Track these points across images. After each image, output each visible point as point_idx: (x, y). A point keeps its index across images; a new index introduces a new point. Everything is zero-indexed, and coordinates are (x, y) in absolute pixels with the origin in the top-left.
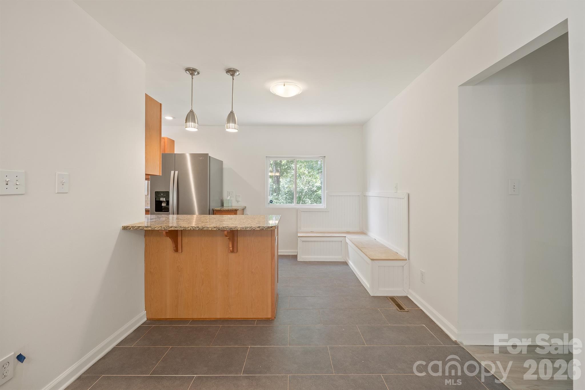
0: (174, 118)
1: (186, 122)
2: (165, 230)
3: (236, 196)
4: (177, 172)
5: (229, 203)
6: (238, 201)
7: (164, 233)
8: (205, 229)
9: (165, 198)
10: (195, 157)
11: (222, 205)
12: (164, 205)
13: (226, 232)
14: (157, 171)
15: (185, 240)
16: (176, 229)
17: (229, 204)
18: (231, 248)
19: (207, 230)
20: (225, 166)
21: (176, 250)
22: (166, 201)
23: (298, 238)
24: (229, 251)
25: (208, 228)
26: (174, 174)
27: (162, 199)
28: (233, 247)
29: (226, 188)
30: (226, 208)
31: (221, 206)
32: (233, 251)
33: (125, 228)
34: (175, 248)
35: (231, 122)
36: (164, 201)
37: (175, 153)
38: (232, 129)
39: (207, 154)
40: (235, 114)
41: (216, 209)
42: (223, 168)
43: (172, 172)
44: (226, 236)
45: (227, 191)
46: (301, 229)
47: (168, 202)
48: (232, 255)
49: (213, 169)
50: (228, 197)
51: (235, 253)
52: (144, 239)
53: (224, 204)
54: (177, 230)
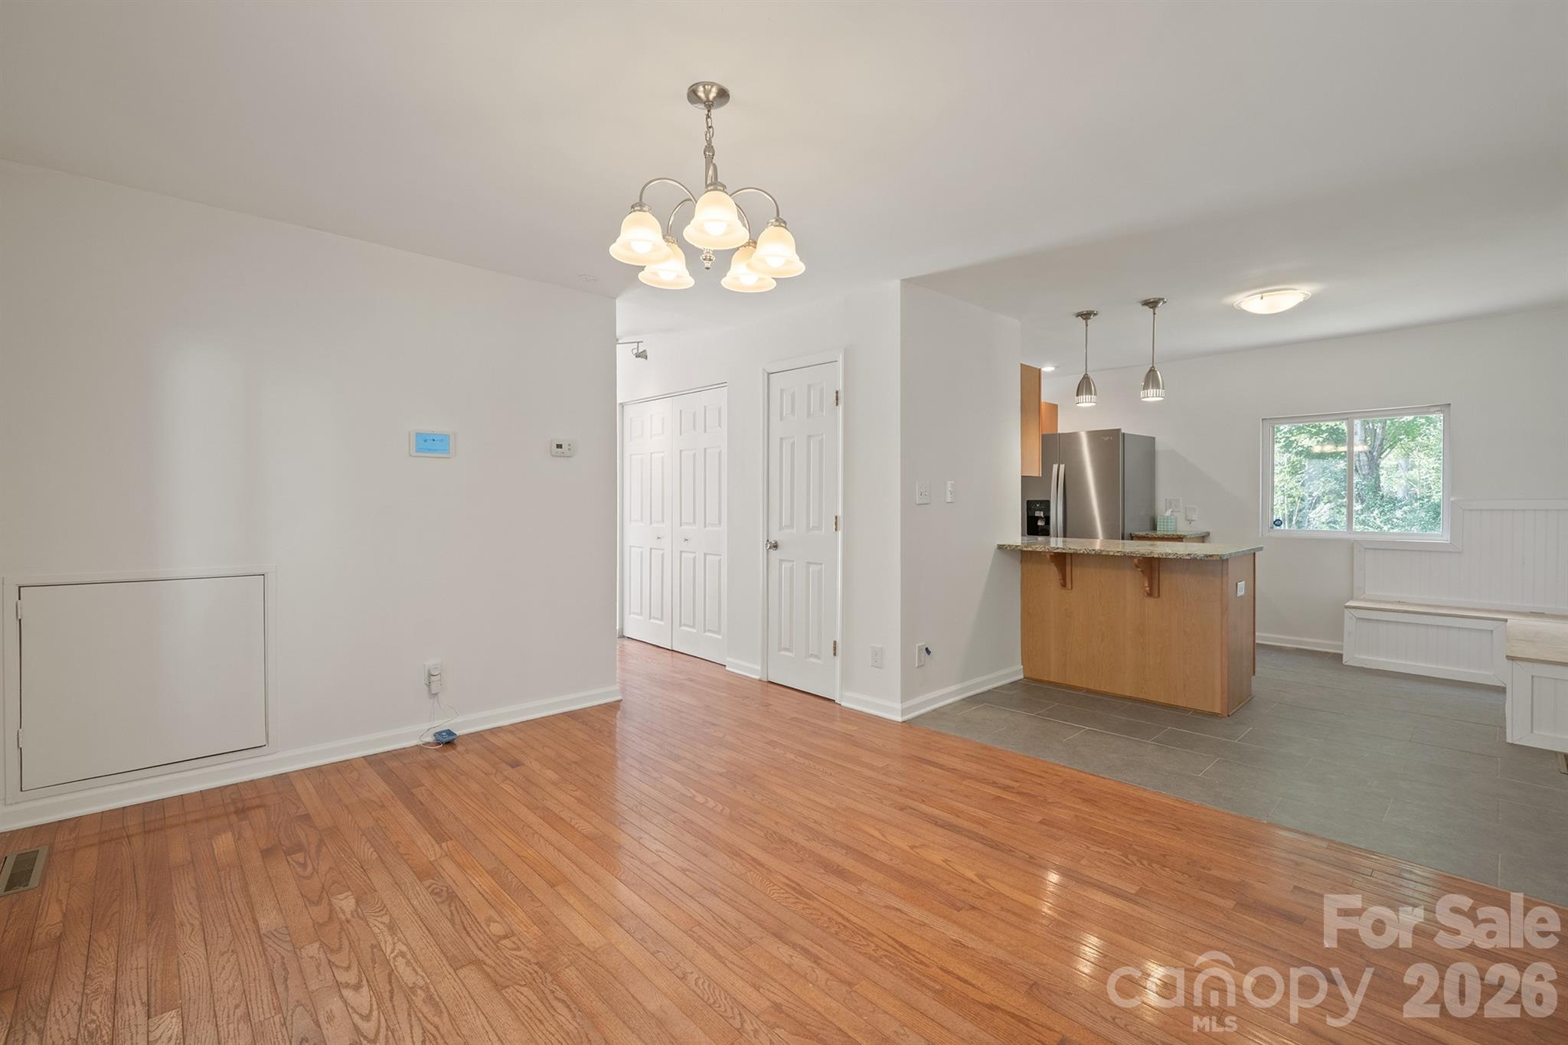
0: (1057, 367)
1: (1077, 395)
2: (1049, 552)
3: (1186, 508)
4: (1063, 465)
5: (1169, 524)
6: (1190, 521)
7: (1048, 556)
8: (1104, 553)
9: (1042, 513)
10: (1094, 436)
11: (1154, 528)
12: (1040, 523)
13: (1136, 560)
14: (1036, 471)
15: (1077, 572)
16: (1064, 551)
17: (1169, 527)
18: (1148, 589)
19: (1107, 555)
20: (1159, 447)
21: (1064, 585)
22: (1045, 517)
23: (1346, 610)
24: (1145, 594)
25: (1108, 551)
26: (1058, 469)
27: (1037, 514)
28: (1151, 586)
29: (1164, 491)
30: (1160, 532)
31: (1151, 530)
32: (1150, 594)
33: (1000, 547)
34: (1062, 581)
35: (1151, 387)
36: (1041, 517)
37: (1059, 432)
38: (1152, 396)
39: (1119, 430)
40: (1158, 373)
41: (1136, 533)
42: (1154, 451)
43: (1055, 467)
44: (1137, 567)
45: (1166, 500)
46: (1364, 593)
47: (1047, 519)
48: (1150, 601)
49: (1132, 458)
50: (1166, 510)
51: (1155, 597)
52: (1020, 567)
53: (1158, 527)
54: (1065, 554)
